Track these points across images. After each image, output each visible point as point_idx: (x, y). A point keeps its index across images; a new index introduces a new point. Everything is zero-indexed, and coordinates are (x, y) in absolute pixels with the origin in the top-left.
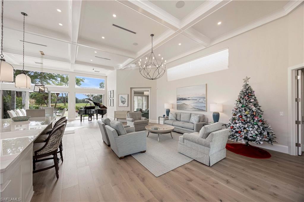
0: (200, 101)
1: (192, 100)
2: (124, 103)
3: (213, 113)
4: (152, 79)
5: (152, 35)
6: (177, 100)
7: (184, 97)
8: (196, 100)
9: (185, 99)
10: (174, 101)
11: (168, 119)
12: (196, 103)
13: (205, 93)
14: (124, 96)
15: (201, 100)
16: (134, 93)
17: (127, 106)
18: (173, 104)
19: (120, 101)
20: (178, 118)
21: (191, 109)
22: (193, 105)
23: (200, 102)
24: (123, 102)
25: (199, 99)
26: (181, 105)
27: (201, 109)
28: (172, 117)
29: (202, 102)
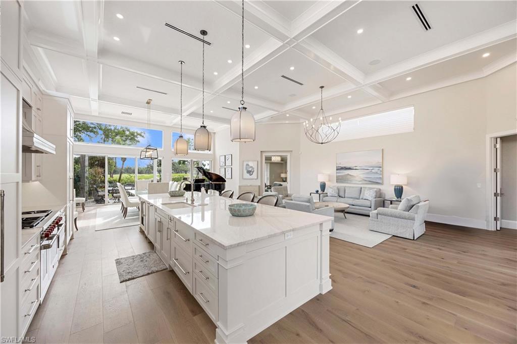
0: (373, 171)
1: (361, 169)
2: (251, 173)
3: (395, 186)
4: (322, 143)
5: (322, 87)
6: (337, 169)
7: (348, 166)
8: (368, 169)
9: (350, 169)
10: (332, 171)
11: (327, 196)
12: (368, 173)
13: (381, 161)
14: (251, 164)
15: (376, 170)
16: (266, 160)
17: (256, 178)
18: (329, 176)
19: (245, 171)
20: (342, 194)
21: (360, 181)
22: (362, 176)
23: (374, 173)
24: (249, 172)
25: (371, 168)
26: (342, 176)
27: (374, 181)
28: (333, 192)
29: (377, 173)
